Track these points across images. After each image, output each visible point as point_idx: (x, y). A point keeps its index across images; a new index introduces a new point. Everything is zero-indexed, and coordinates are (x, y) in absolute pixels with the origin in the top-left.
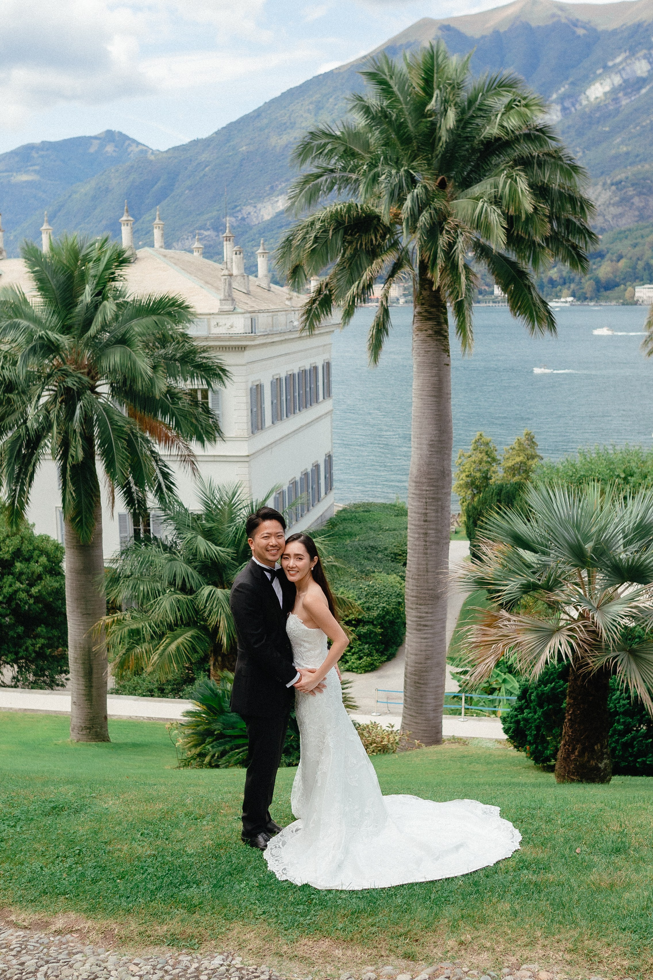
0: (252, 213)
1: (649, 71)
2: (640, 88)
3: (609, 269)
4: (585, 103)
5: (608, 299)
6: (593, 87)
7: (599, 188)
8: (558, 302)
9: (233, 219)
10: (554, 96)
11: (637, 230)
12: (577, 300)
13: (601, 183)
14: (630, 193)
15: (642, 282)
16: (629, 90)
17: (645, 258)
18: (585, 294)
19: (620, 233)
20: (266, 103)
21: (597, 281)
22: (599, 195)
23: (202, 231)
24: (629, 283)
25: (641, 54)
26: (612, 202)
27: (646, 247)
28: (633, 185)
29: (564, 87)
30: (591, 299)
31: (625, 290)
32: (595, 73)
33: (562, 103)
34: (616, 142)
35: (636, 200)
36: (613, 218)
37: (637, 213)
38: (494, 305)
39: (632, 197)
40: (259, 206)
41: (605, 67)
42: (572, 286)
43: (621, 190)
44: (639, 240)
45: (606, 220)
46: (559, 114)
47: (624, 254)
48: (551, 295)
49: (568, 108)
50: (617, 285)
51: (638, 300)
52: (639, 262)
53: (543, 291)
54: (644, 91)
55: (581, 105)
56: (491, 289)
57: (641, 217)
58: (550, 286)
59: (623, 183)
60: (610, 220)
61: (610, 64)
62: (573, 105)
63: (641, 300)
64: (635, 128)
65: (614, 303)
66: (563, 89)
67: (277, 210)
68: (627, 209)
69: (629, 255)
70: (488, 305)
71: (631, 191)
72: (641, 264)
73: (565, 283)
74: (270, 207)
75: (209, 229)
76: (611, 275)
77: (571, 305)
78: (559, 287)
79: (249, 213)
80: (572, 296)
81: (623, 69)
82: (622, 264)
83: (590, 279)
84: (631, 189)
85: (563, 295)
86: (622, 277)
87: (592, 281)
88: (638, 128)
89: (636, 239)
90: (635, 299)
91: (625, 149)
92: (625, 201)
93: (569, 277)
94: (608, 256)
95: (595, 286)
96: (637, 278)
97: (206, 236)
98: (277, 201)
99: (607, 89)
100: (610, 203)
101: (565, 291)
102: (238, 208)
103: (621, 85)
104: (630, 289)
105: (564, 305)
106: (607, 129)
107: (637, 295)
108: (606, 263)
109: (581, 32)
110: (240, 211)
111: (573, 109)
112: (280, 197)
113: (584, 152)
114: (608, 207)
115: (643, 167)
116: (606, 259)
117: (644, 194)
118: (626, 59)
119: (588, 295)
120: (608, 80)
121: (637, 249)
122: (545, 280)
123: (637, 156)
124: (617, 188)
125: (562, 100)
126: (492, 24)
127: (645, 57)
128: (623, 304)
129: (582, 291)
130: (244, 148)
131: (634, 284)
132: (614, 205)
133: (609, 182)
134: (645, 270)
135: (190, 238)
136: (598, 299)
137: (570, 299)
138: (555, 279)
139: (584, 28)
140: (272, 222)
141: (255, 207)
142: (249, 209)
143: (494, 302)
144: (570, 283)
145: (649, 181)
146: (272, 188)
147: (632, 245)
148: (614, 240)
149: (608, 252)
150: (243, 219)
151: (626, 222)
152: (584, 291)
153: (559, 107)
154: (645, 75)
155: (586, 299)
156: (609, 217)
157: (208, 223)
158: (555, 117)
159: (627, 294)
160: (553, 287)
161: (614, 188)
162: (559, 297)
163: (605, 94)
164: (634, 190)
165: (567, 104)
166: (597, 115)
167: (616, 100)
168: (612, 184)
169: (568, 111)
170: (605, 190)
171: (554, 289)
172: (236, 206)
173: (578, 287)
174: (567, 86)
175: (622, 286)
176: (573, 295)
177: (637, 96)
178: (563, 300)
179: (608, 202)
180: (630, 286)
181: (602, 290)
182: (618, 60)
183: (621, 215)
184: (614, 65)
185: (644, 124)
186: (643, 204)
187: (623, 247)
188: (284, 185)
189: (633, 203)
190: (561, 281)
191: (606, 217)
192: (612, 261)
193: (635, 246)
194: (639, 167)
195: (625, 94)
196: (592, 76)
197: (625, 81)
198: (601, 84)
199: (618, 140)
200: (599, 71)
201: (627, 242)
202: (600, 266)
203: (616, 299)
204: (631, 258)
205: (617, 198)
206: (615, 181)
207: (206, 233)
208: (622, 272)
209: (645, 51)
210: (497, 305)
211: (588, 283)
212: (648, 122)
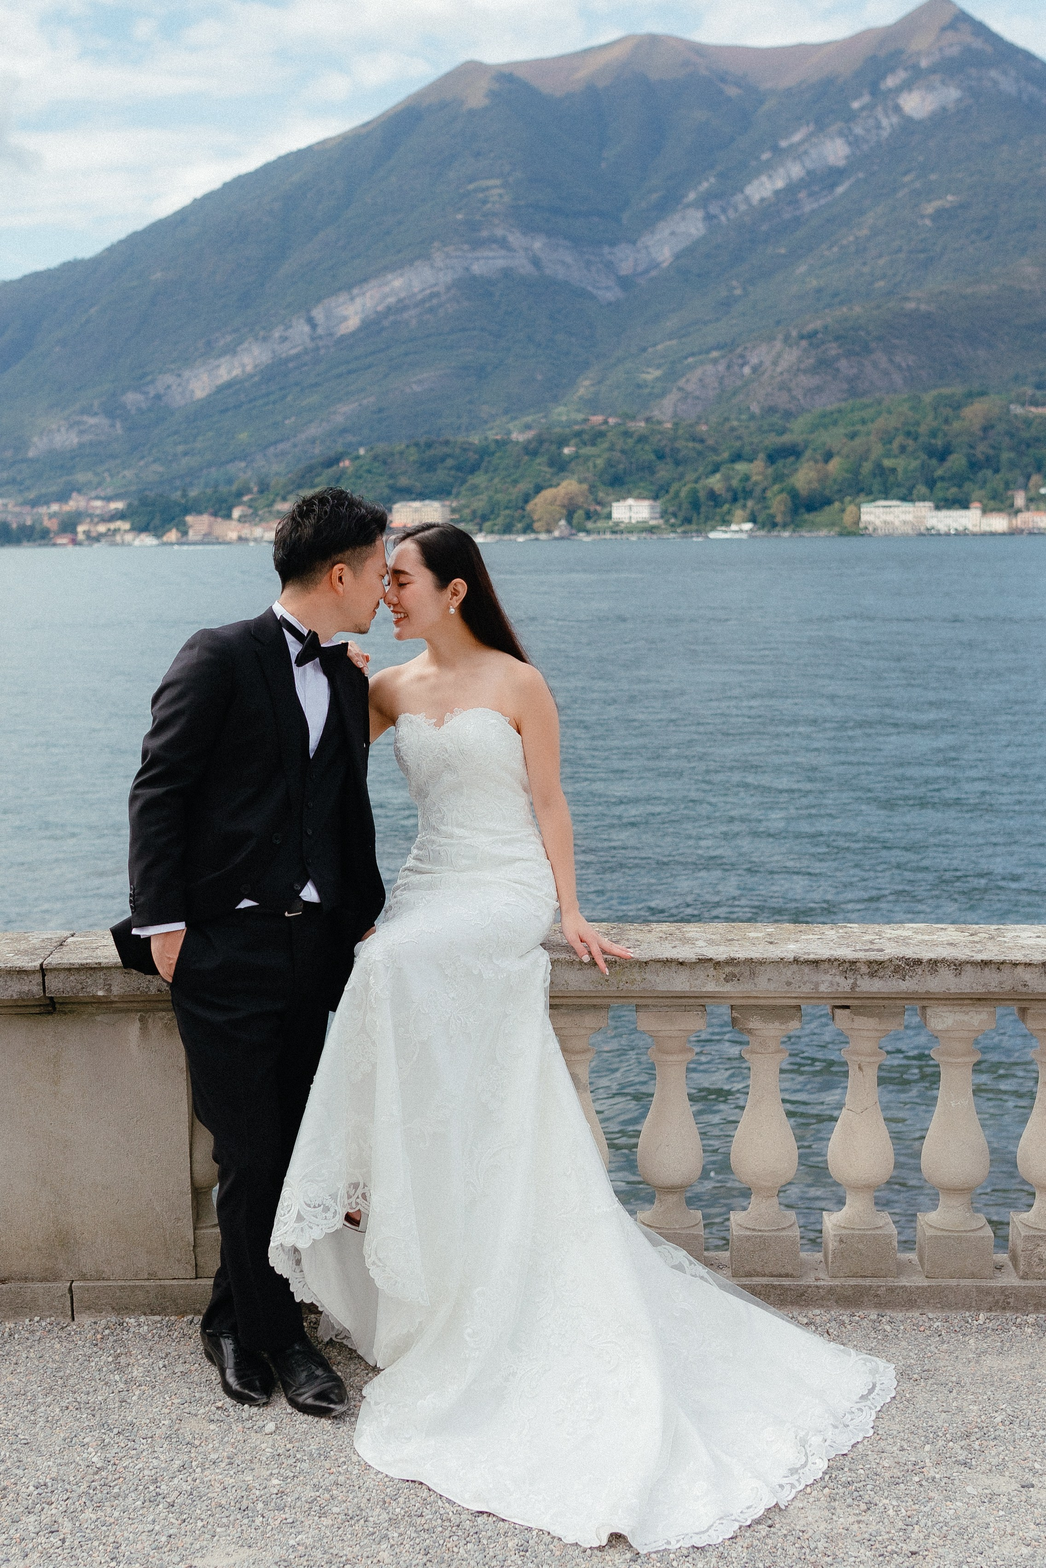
0: (174, 387)
1: (847, 157)
2: (833, 186)
3: (813, 474)
4: (743, 207)
5: (814, 526)
6: (756, 183)
7: (778, 345)
8: (726, 532)
9: (139, 397)
10: (692, 196)
11: (852, 411)
12: (759, 529)
13: (780, 337)
14: (833, 352)
15: (871, 497)
16: (816, 188)
17: (873, 456)
18: (773, 516)
19: (824, 416)
20: (195, 200)
21: (794, 494)
22: (779, 355)
23: (85, 418)
24: (848, 498)
25: (834, 128)
26: (802, 366)
27: (872, 438)
28: (837, 338)
29: (707, 180)
30: (785, 526)
31: (843, 510)
32: (757, 158)
33: (705, 207)
34: (798, 272)
35: (843, 364)
36: (805, 395)
37: (845, 386)
38: (613, 537)
39: (837, 358)
40: (187, 374)
41: (776, 149)
42: (750, 503)
43: (818, 347)
44: (858, 427)
45: (794, 398)
46: (700, 225)
47: (835, 450)
48: (713, 519)
49: (715, 217)
50: (829, 502)
51: (866, 528)
52: (865, 464)
53: (699, 514)
54: (840, 190)
55: (736, 210)
56: (606, 511)
57: (853, 392)
58: (712, 503)
59: (820, 336)
60: (800, 397)
61: (783, 144)
62: (724, 210)
63: (871, 528)
64: (831, 247)
65: (823, 533)
66: (705, 185)
67: (220, 382)
68: (829, 378)
69: (845, 451)
70: (603, 537)
71: (833, 349)
72: (867, 467)
73: (735, 500)
74: (205, 377)
75: (96, 414)
76: (815, 485)
77: (750, 537)
78: (726, 507)
79: (169, 387)
80: (749, 521)
81: (806, 153)
82: (834, 465)
83: (781, 491)
84: (834, 345)
85: (736, 519)
86: (836, 487)
87: (784, 495)
88: (835, 249)
89: (853, 425)
90: (861, 525)
91: (815, 283)
92: (824, 364)
93: (744, 488)
94: (808, 453)
95: (790, 504)
96: (862, 490)
97: (91, 426)
98: (218, 366)
99: (780, 184)
100: (798, 370)
101: (739, 513)
102: (149, 378)
103: (802, 180)
104: (851, 509)
105: (737, 536)
106: (783, 251)
107: (865, 518)
108: (806, 465)
109: (732, 91)
110: (152, 382)
111: (723, 218)
112: (223, 360)
113: (744, 289)
114: (796, 375)
115: (851, 309)
116: (803, 459)
117: (858, 354)
118: (811, 135)
119: (779, 519)
120: (781, 171)
121: (857, 441)
122: (702, 495)
123: (836, 295)
124: (811, 344)
125: (703, 202)
126: (582, 74)
127: (841, 134)
128: (841, 534)
129: (768, 511)
130: (159, 275)
131: (857, 500)
132: (805, 372)
133: (794, 333)
134: (874, 475)
135: (63, 429)
136: (797, 526)
137: (748, 526)
138: (718, 493)
139: (738, 85)
140: (209, 401)
141: (179, 376)
142: (169, 379)
143: (614, 532)
144: (745, 499)
145: (862, 333)
146: (209, 343)
147: (846, 435)
148: (814, 428)
149: (806, 447)
150: (158, 397)
151: (827, 402)
152: (771, 511)
153: (700, 214)
154: (841, 163)
155: (774, 525)
156: (798, 393)
157: (96, 403)
158: (693, 231)
159: (848, 518)
160: (716, 506)
161: (804, 343)
162: (726, 522)
163: (777, 193)
164: (839, 347)
165: (714, 209)
166: (764, 228)
167: (795, 203)
168: (802, 337)
169: (715, 221)
170: (790, 346)
171: (718, 510)
172: (145, 375)
173: (760, 506)
174: (712, 180)
175: (837, 505)
176: (753, 519)
177: (830, 198)
178: (734, 527)
179: (795, 368)
180: (850, 502)
181: (803, 510)
182: (797, 138)
183: (819, 389)
184: (791, 146)
185: (845, 242)
186: (855, 371)
187: (832, 437)
188: (229, 338)
189: (838, 370)
190: (729, 496)
191: (794, 393)
192: (816, 462)
193: (853, 436)
194: (845, 309)
195: (811, 194)
196: (754, 163)
197: (809, 173)
198: (770, 177)
199: (802, 269)
200: (766, 156)
201: (840, 430)
202: (796, 470)
203: (827, 526)
204: (848, 457)
205: (811, 361)
206: (805, 332)
207: (92, 421)
208: (835, 481)
209: (840, 124)
210: (618, 536)
211: (779, 498)
212: (851, 238)
